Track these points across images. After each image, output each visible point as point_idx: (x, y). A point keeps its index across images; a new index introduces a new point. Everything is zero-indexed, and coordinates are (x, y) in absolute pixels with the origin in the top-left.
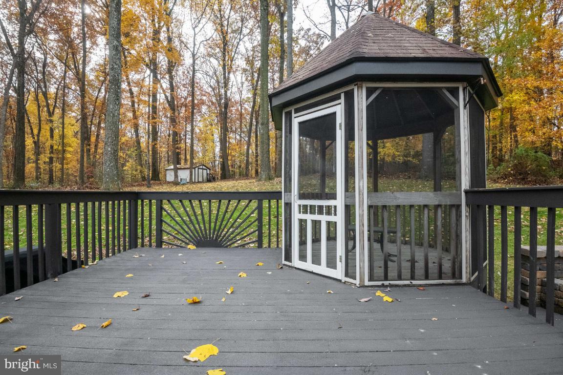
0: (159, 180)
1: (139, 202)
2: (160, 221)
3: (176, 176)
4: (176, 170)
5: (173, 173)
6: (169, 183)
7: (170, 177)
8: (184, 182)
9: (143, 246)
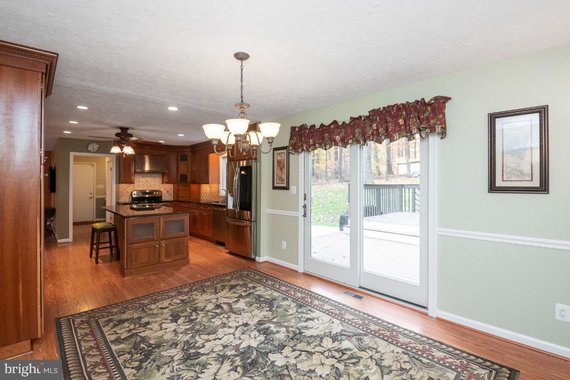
0: (392, 173)
1: (403, 189)
2: (414, 199)
3: (409, 170)
4: (408, 164)
5: (405, 167)
6: (401, 176)
7: (403, 170)
8: (417, 175)
9: (405, 211)
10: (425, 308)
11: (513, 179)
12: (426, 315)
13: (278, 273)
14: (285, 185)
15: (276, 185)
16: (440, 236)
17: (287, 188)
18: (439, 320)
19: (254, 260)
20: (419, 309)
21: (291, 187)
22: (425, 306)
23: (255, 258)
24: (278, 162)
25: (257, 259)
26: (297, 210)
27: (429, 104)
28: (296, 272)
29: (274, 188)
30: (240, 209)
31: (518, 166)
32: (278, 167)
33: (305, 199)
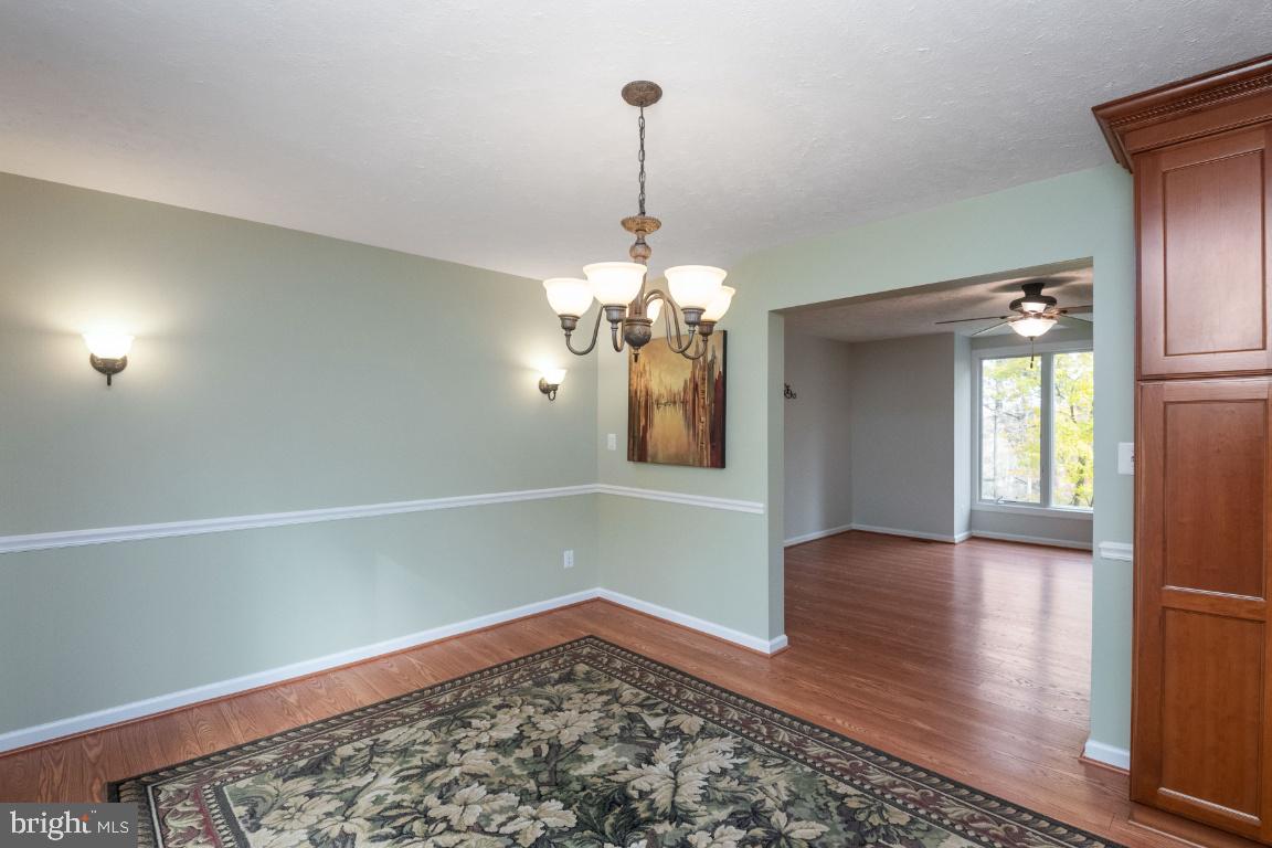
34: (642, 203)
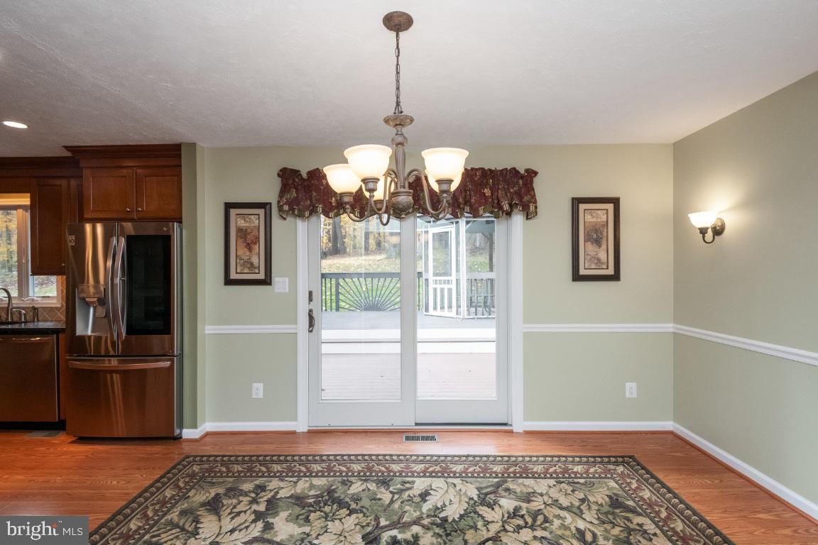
2: (338, 293)
10: (506, 424)
11: (593, 267)
12: (511, 432)
13: (266, 446)
14: (261, 276)
15: (233, 276)
16: (525, 333)
17: (267, 281)
18: (529, 433)
19: (179, 438)
20: (501, 428)
21: (276, 279)
22: (506, 422)
23: (181, 433)
24: (239, 230)
25: (188, 433)
26: (294, 321)
27: (522, 177)
28: (294, 433)
29: (229, 281)
30: (128, 333)
31: (597, 255)
32: (240, 241)
33: (311, 300)
34: (398, 104)
